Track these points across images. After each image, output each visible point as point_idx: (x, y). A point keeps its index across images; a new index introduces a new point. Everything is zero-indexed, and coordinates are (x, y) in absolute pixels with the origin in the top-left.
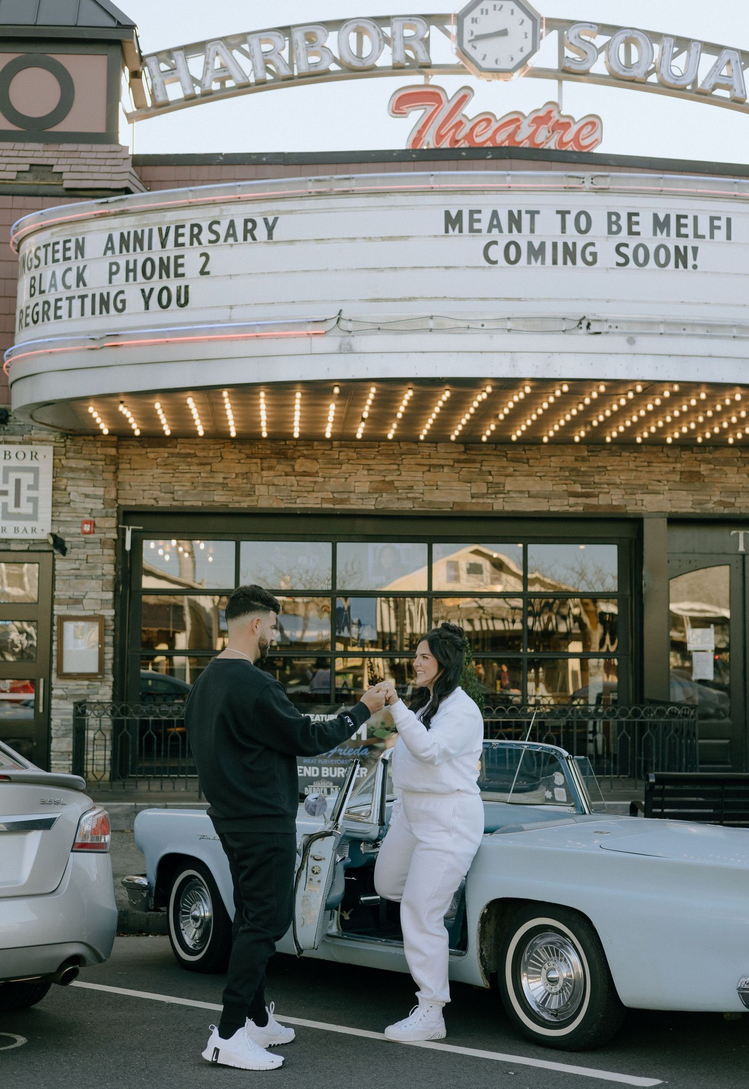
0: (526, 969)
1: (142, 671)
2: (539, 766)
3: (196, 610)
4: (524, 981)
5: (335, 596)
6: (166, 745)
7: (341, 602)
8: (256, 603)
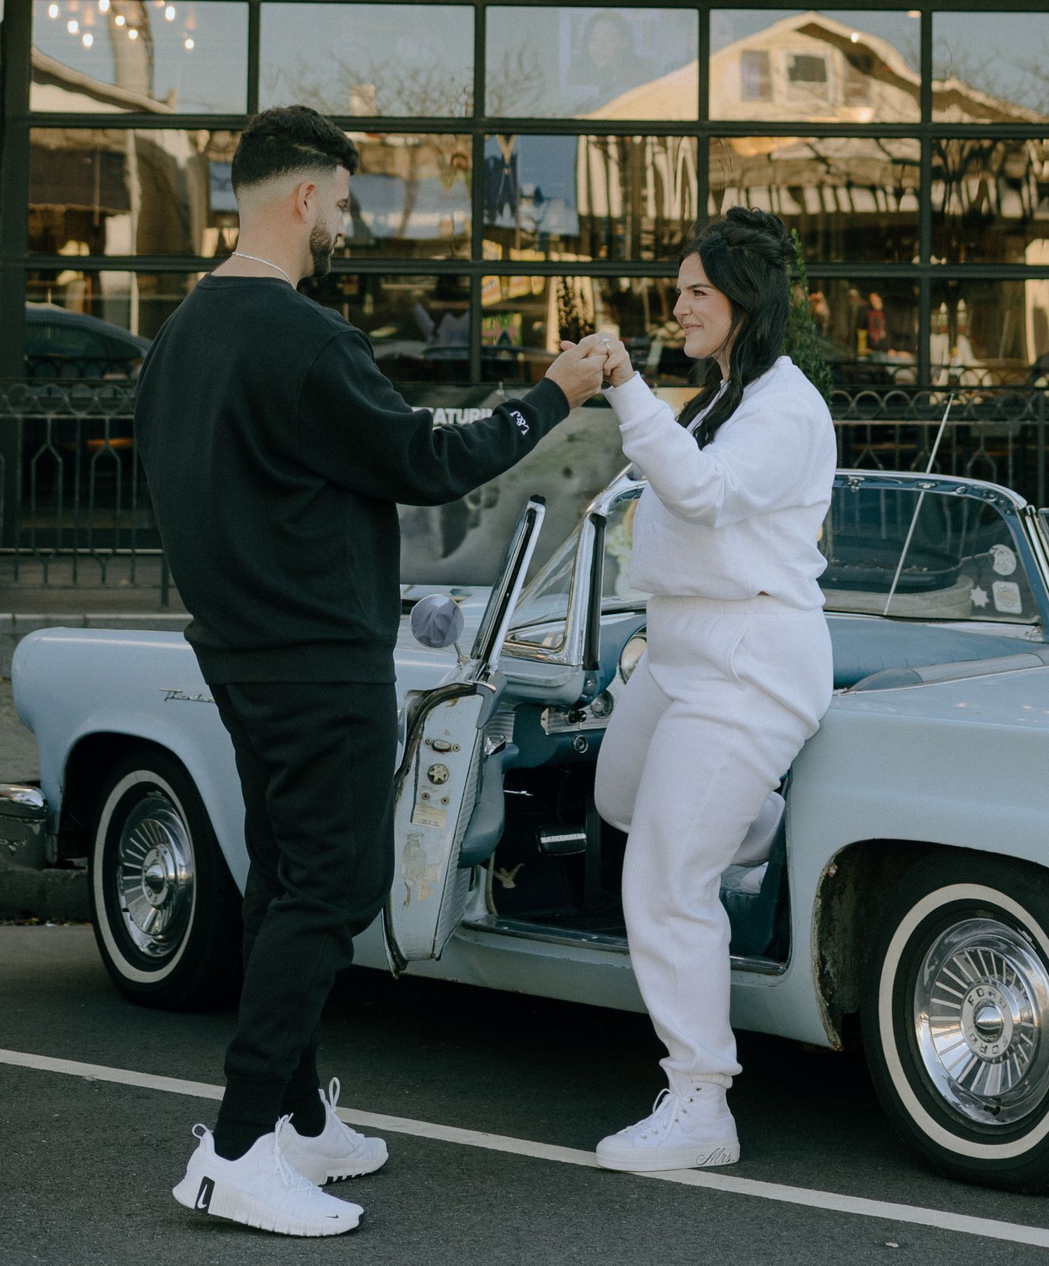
0: (926, 1005)
1: (30, 305)
2: (957, 529)
3: (153, 160)
4: (922, 1031)
5: (481, 131)
6: (85, 479)
7: (497, 147)
8: (304, 148)
